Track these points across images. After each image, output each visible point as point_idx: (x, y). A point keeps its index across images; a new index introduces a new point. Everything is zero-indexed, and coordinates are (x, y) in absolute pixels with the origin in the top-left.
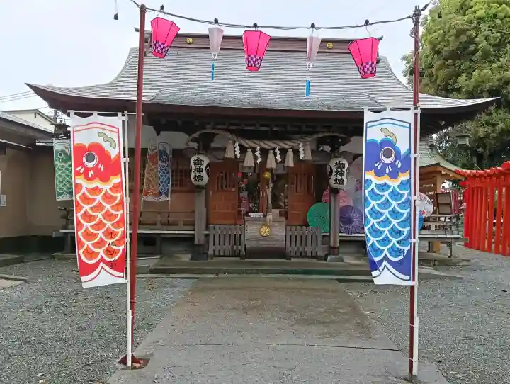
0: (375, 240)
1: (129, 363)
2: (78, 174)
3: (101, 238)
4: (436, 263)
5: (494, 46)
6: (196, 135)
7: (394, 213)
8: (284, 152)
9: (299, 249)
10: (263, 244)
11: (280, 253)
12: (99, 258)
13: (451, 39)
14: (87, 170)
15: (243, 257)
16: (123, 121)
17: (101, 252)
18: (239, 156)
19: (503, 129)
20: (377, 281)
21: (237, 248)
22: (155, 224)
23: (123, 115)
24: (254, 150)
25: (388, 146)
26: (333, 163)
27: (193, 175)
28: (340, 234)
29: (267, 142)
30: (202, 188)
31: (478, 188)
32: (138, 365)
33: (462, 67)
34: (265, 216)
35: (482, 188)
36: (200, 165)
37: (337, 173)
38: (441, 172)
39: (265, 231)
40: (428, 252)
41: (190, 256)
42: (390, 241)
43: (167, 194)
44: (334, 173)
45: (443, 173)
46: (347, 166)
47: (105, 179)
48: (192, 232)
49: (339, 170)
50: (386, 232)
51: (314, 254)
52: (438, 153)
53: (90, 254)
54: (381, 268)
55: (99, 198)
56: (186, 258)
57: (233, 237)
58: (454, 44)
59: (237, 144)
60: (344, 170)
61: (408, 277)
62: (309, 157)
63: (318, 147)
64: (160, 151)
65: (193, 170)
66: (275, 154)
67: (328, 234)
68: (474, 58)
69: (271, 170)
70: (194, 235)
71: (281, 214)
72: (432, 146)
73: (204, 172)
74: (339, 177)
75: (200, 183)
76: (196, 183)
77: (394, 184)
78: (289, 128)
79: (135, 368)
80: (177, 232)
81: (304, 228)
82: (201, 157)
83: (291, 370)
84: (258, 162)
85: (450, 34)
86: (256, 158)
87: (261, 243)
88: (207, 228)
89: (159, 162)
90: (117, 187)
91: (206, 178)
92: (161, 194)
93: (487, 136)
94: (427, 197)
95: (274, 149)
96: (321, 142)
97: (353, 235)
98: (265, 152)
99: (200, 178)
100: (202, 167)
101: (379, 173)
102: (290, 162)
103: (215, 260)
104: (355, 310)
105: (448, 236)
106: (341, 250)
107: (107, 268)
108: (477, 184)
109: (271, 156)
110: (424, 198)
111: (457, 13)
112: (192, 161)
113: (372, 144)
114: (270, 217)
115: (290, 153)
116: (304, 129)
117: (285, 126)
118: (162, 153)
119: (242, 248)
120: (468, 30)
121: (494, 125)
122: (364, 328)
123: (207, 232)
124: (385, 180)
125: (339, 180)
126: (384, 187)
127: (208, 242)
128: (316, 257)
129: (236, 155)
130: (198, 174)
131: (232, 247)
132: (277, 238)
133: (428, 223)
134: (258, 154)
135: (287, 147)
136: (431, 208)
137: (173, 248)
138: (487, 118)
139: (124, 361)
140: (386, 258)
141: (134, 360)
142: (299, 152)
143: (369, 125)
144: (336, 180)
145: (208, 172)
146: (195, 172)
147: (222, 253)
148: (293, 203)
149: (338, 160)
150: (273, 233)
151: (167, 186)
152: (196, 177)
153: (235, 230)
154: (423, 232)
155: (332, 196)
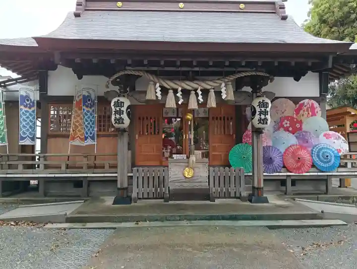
4: (355, 199)
8: (205, 92)
9: (222, 190)
10: (187, 186)
11: (205, 195)
13: (336, 10)
15: (166, 199)
18: (160, 97)
21: (160, 190)
22: (82, 168)
24: (176, 91)
26: (255, 103)
27: (113, 118)
28: (265, 174)
29: (188, 83)
30: (124, 130)
33: (346, 32)
34: (188, 157)
36: (120, 107)
37: (261, 113)
38: (350, 113)
39: (188, 173)
40: (340, 187)
41: (114, 199)
43: (93, 138)
44: (257, 113)
45: (352, 113)
46: (270, 105)
48: (115, 175)
49: (263, 109)
51: (238, 195)
57: (156, 180)
59: (158, 85)
60: (268, 109)
62: (231, 97)
64: (84, 96)
65: (113, 113)
66: (197, 95)
67: (251, 174)
69: (193, 111)
71: (203, 155)
73: (125, 113)
74: (263, 117)
75: (121, 126)
76: (117, 125)
80: (102, 175)
81: (227, 168)
82: (122, 99)
84: (179, 103)
85: (334, 5)
86: (177, 99)
87: (185, 184)
89: (84, 107)
91: (127, 121)
92: (86, 138)
94: (341, 136)
95: (196, 90)
97: (274, 174)
98: (186, 93)
99: (120, 121)
100: (122, 109)
102: (212, 103)
103: (140, 203)
109: (193, 97)
110: (339, 137)
112: (112, 104)
114: (193, 158)
115: (212, 94)
118: (86, 99)
119: (165, 190)
123: (130, 175)
125: (263, 120)
127: (130, 184)
128: (240, 198)
129: (157, 97)
130: (118, 116)
131: (156, 190)
132: (199, 180)
133: (345, 161)
134: (179, 95)
135: (208, 87)
142: (221, 92)
144: (260, 120)
145: (128, 114)
146: (115, 114)
147: (146, 196)
148: (214, 144)
149: (261, 100)
150: (196, 175)
151: (93, 130)
152: (116, 119)
153: (158, 172)
154: (341, 169)
155: (255, 137)
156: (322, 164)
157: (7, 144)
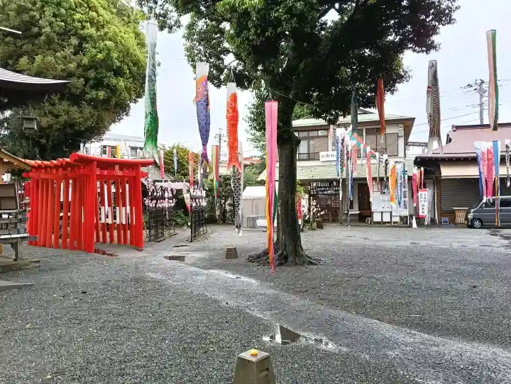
5: (59, 34)
13: (12, 14)
19: (65, 122)
31: (43, 180)
33: (24, 48)
35: (47, 180)
68: (36, 42)
85: (10, 7)
93: (50, 126)
105: (13, 236)
108: (43, 175)
120: (31, 10)
121: (57, 116)
138: (50, 108)
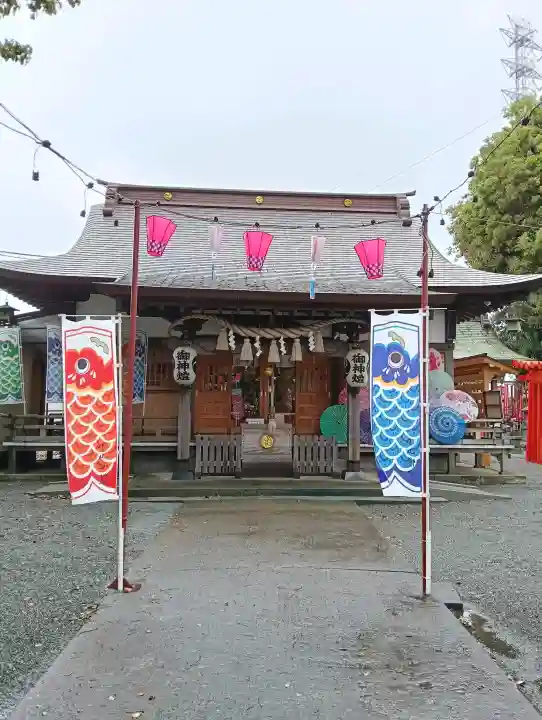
0: (383, 449)
1: (120, 586)
2: (69, 381)
3: (92, 450)
4: (483, 480)
6: (180, 322)
7: (404, 421)
8: (289, 342)
9: (309, 465)
10: (264, 458)
11: (286, 470)
12: (90, 471)
13: (509, 187)
14: (79, 377)
15: (237, 475)
16: (117, 325)
17: (92, 466)
18: (233, 347)
20: (386, 493)
21: (231, 463)
23: (117, 318)
24: (253, 340)
25: (396, 350)
26: (350, 356)
27: (176, 372)
28: (362, 445)
29: (268, 330)
30: (188, 388)
32: (130, 590)
34: (267, 422)
36: (185, 359)
37: (356, 368)
38: (488, 365)
39: (267, 442)
40: (475, 466)
41: (171, 474)
42: (399, 451)
43: (141, 396)
44: (352, 369)
45: (491, 366)
46: (367, 359)
47: (97, 386)
48: (174, 444)
49: (358, 364)
50: (395, 441)
51: (329, 471)
52: (495, 334)
53: (80, 468)
54: (390, 479)
55: (90, 408)
56: (166, 477)
57: (226, 450)
58: (512, 194)
59: (231, 332)
60: (364, 365)
61: (418, 489)
62: (321, 349)
63: (334, 335)
65: (176, 366)
66: (279, 345)
67: (345, 445)
69: (273, 365)
70: (176, 447)
71: (287, 419)
72: (487, 327)
73: (191, 366)
74: (358, 373)
75: (185, 382)
76: (181, 382)
77: (403, 390)
78: (297, 314)
79: (127, 592)
80: (155, 445)
81: (316, 437)
82: (187, 350)
83: (297, 590)
84: (258, 355)
85: (507, 180)
86: (255, 350)
87: (262, 457)
88: (193, 439)
90: (109, 396)
91: (192, 376)
94: (470, 397)
95: (278, 339)
96: (335, 328)
98: (265, 342)
99: (185, 376)
100: (188, 362)
101: (387, 379)
102: (298, 355)
103: (203, 479)
104: (372, 532)
105: (498, 447)
106: (362, 465)
107: (97, 483)
109: (273, 347)
110: (467, 398)
111: (516, 153)
112: (175, 355)
113: (379, 347)
114: (273, 423)
115: (297, 343)
116: (314, 314)
117: (292, 312)
119: (237, 463)
120: (530, 176)
122: (381, 552)
123: (192, 444)
124: (393, 386)
125: (359, 377)
126: (393, 393)
127: (193, 456)
128: (332, 474)
129: (230, 347)
130: (182, 371)
131: (225, 463)
132: (281, 451)
133: (472, 431)
134: (257, 345)
135: (292, 336)
136: (475, 411)
137: (146, 465)
139: (114, 586)
140: (395, 468)
141: (126, 584)
142: (308, 342)
143: (376, 328)
144: (355, 377)
145: (195, 368)
146: (179, 368)
147: (212, 471)
148: (302, 406)
149: (356, 352)
150: (276, 444)
151: (141, 384)
152: (180, 374)
153: (229, 441)
154: (466, 441)
155: (350, 397)
156: (442, 434)
157: (24, 402)
